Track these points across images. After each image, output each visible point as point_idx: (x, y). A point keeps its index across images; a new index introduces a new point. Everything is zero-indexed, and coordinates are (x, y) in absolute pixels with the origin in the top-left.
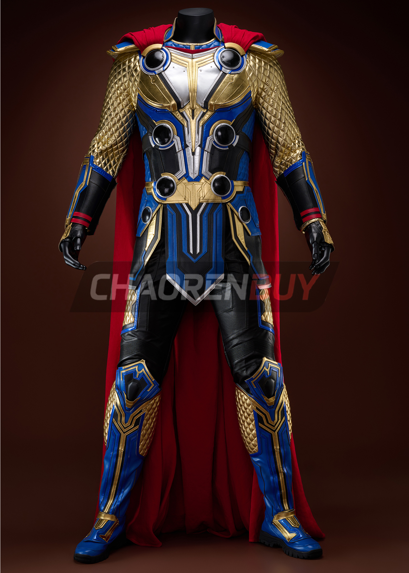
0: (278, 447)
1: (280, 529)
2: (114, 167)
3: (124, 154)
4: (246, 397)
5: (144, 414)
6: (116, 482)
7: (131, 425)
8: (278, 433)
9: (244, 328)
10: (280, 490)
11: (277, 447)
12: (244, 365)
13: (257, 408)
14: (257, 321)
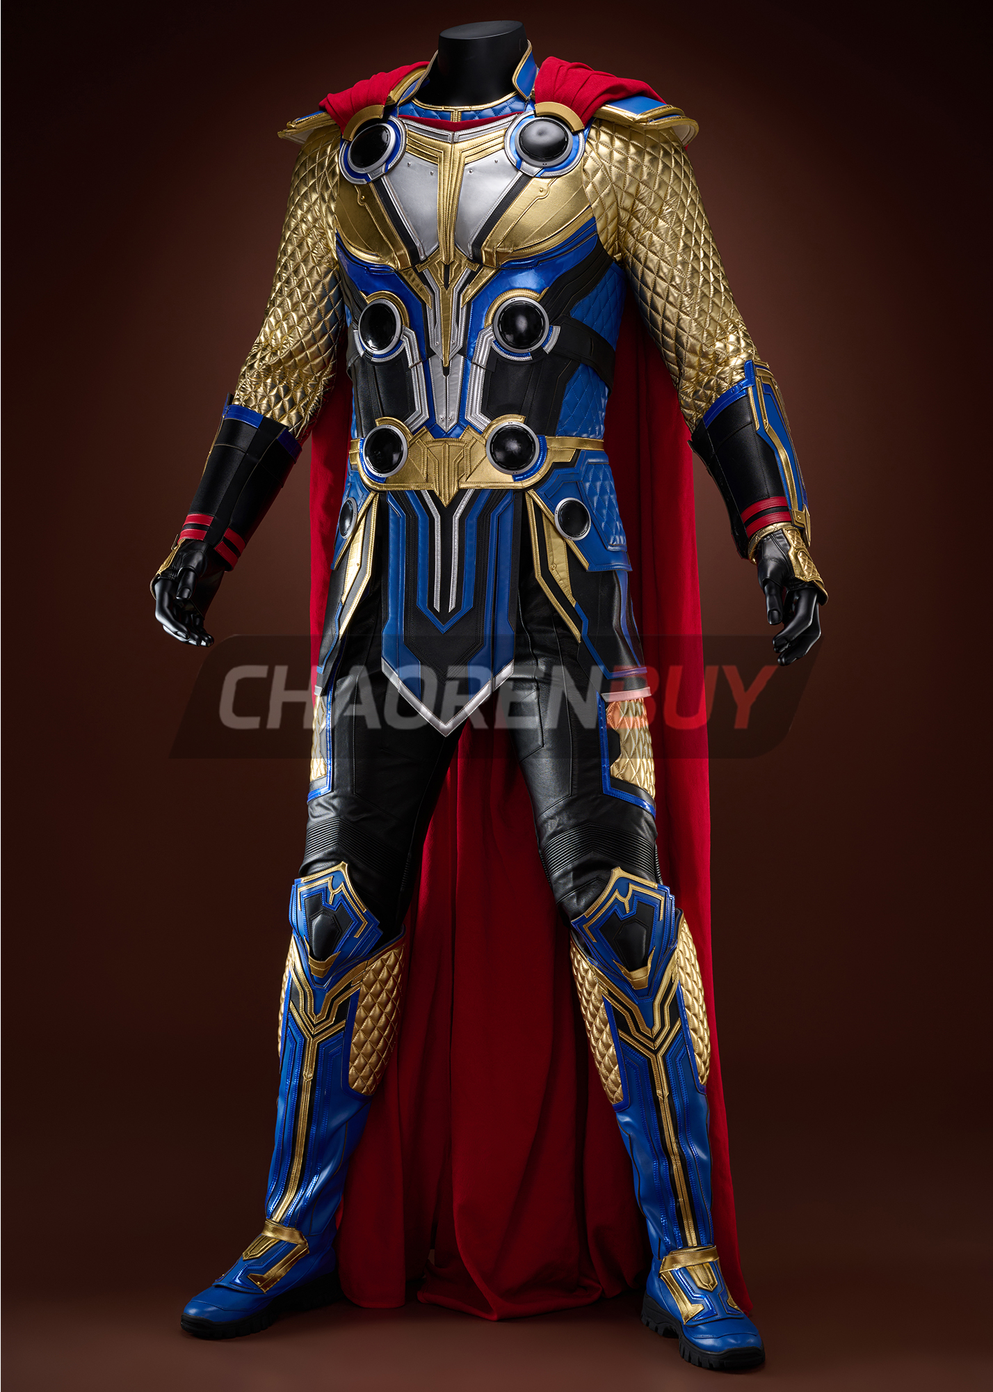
0: (666, 1093)
1: (674, 1294)
2: (302, 405)
3: (327, 375)
4: (586, 967)
5: (358, 993)
6: (300, 1150)
7: (327, 1018)
8: (664, 1057)
9: (568, 793)
10: (677, 1197)
11: (663, 1092)
12: (570, 885)
13: (610, 994)
14: (599, 778)
